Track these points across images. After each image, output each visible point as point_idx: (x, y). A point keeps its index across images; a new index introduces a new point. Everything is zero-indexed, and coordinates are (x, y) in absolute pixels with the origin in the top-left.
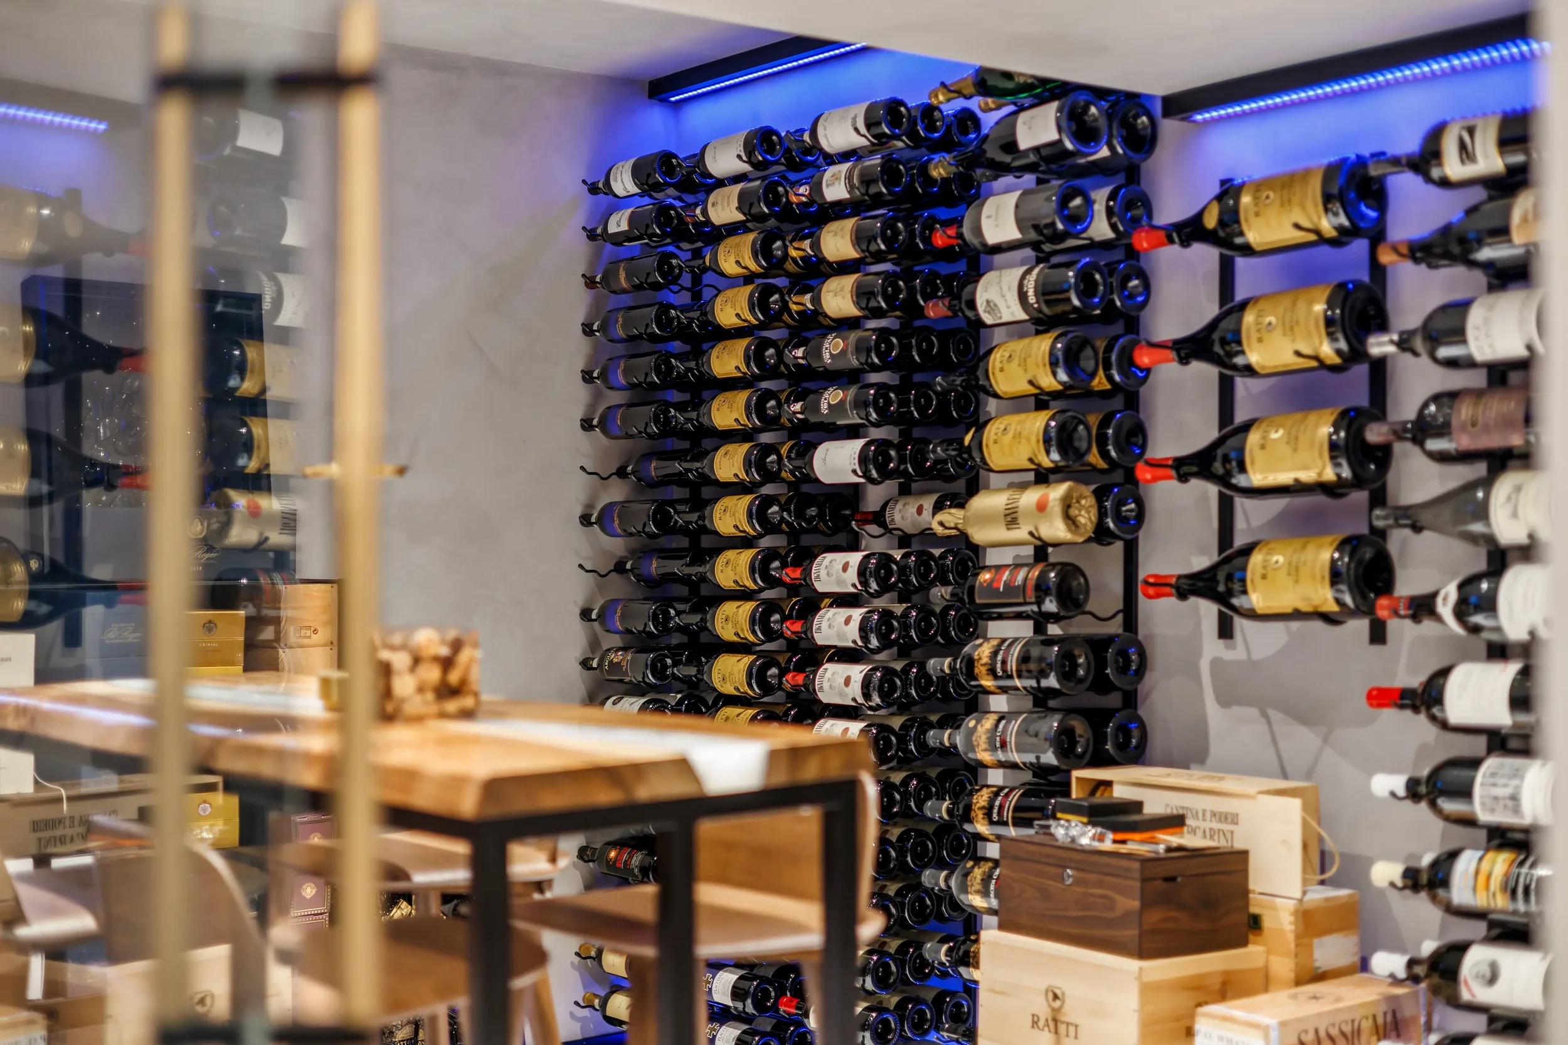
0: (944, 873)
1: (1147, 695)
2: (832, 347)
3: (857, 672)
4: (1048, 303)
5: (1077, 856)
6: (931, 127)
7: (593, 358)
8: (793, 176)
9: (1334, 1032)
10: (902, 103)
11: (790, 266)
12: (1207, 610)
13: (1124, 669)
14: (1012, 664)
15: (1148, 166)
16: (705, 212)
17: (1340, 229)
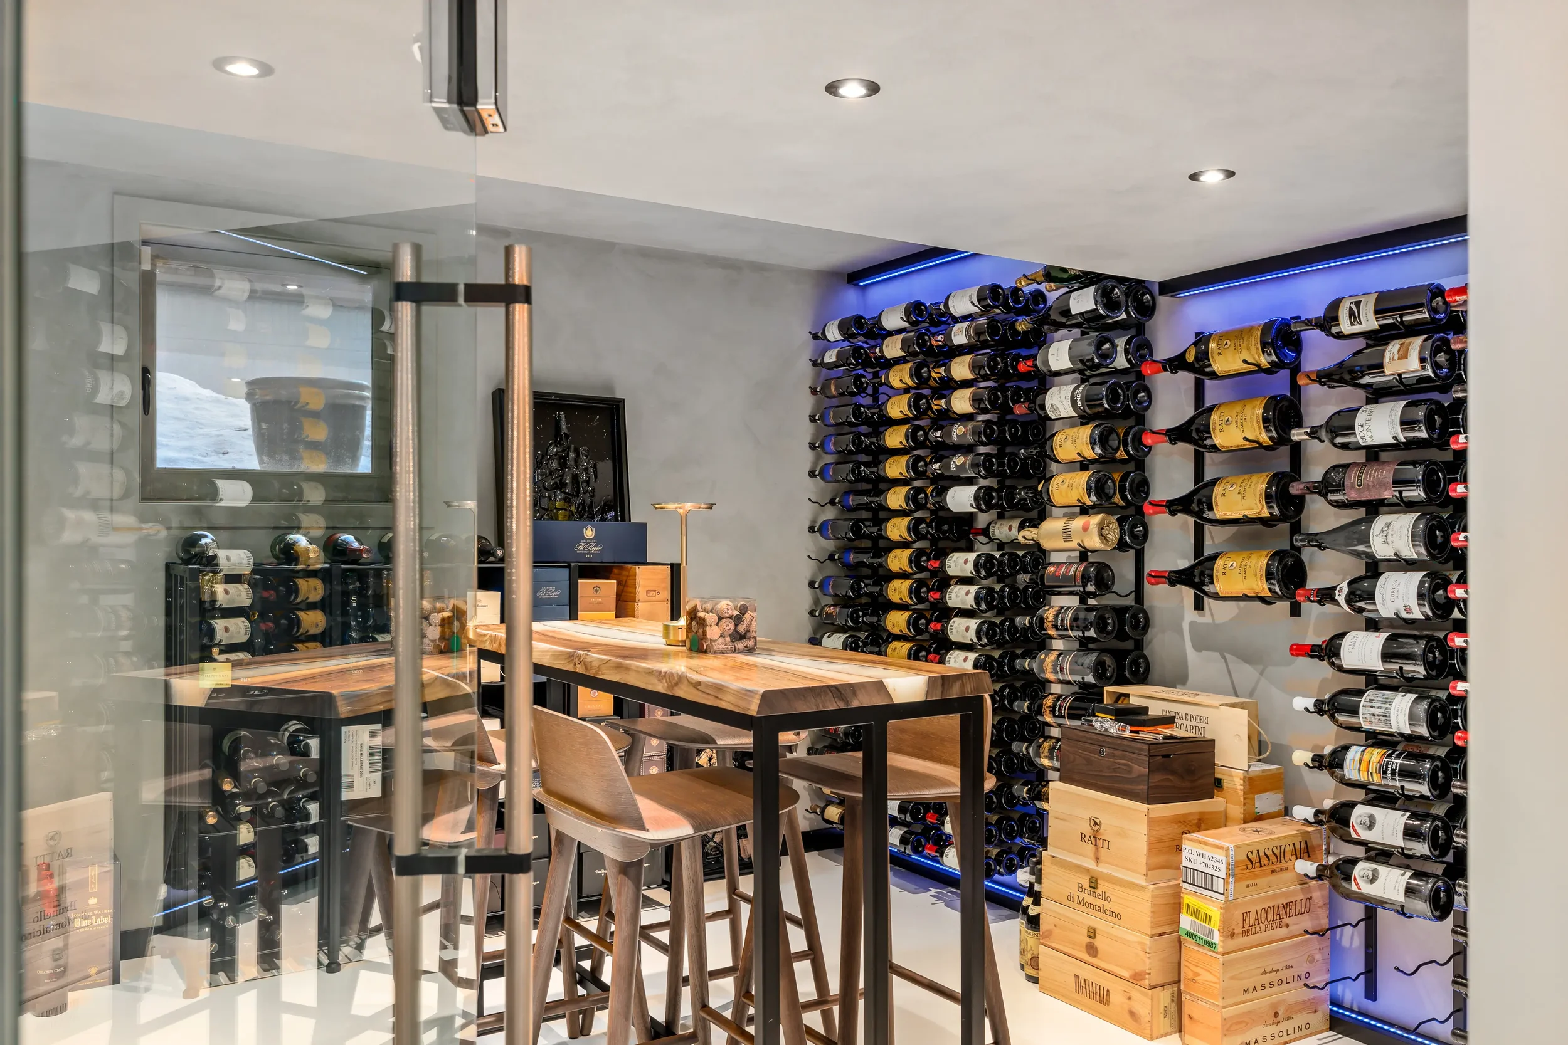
0: (1025, 745)
1: (1150, 642)
2: (958, 432)
3: (973, 624)
4: (1089, 406)
5: (1108, 740)
6: (1016, 301)
7: (816, 435)
8: (933, 330)
9: (1269, 853)
10: (999, 287)
11: (932, 383)
12: (1187, 594)
13: (1135, 627)
14: (1068, 622)
15: (1149, 324)
16: (881, 351)
17: (1271, 363)
